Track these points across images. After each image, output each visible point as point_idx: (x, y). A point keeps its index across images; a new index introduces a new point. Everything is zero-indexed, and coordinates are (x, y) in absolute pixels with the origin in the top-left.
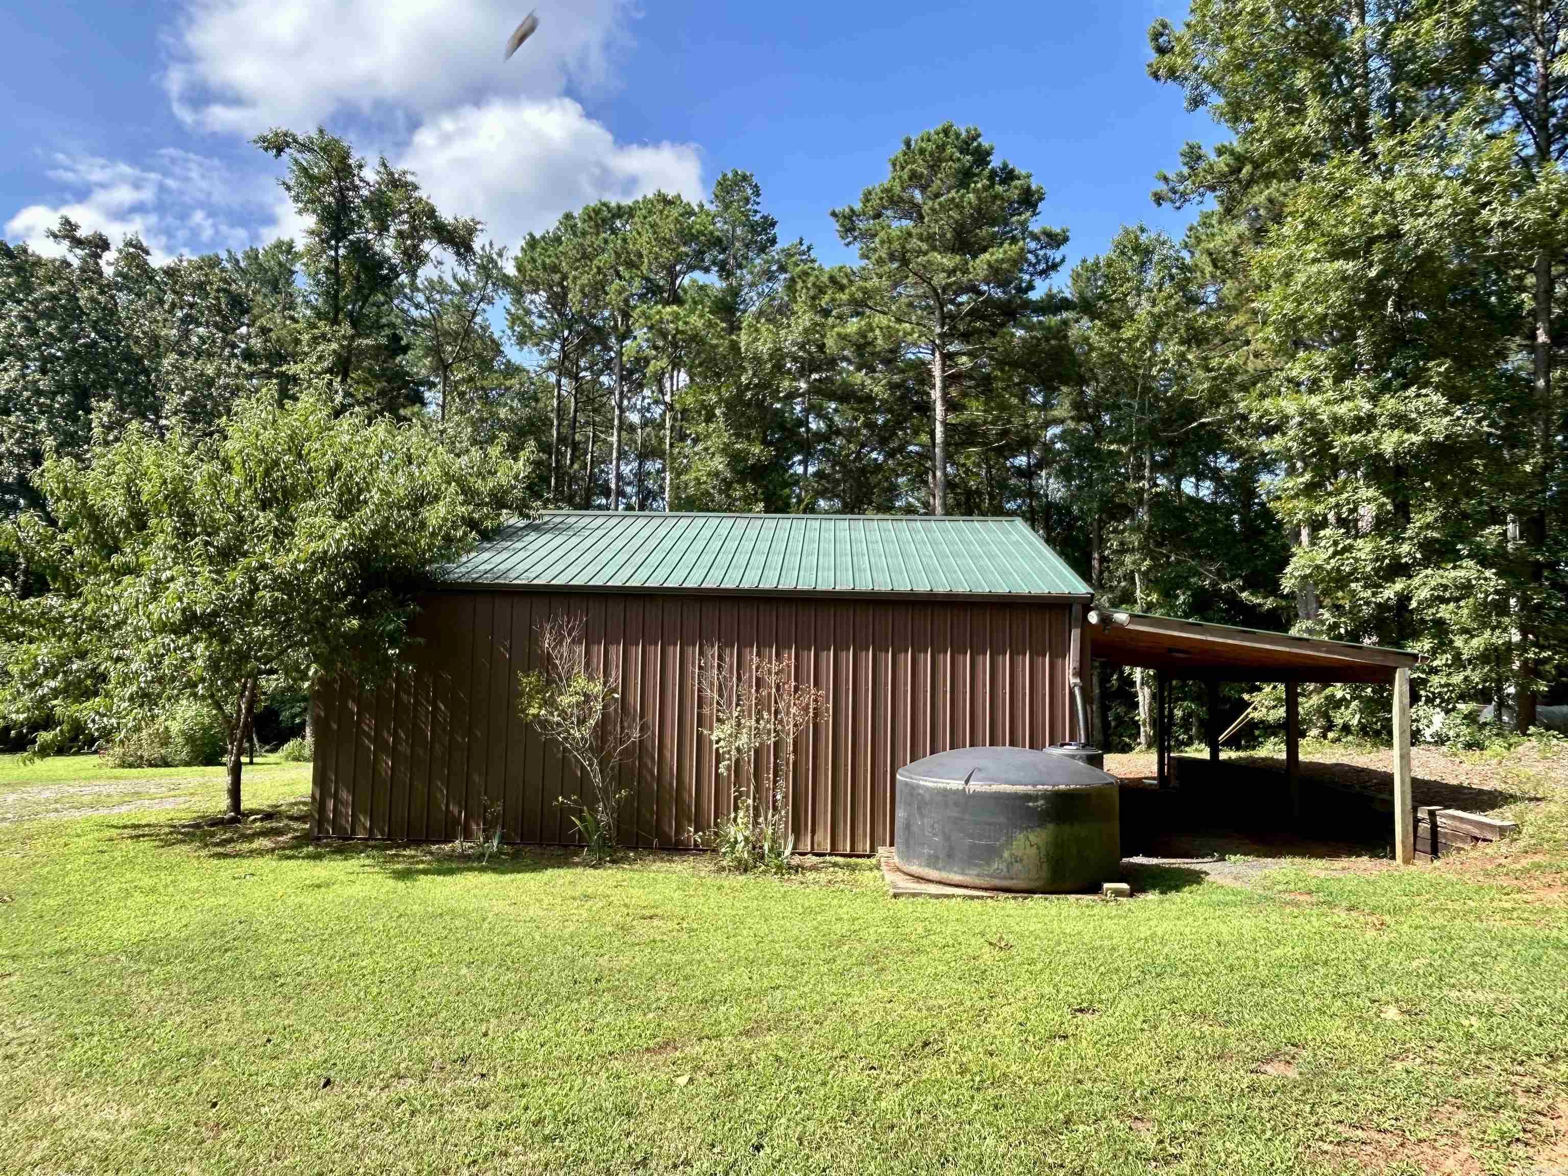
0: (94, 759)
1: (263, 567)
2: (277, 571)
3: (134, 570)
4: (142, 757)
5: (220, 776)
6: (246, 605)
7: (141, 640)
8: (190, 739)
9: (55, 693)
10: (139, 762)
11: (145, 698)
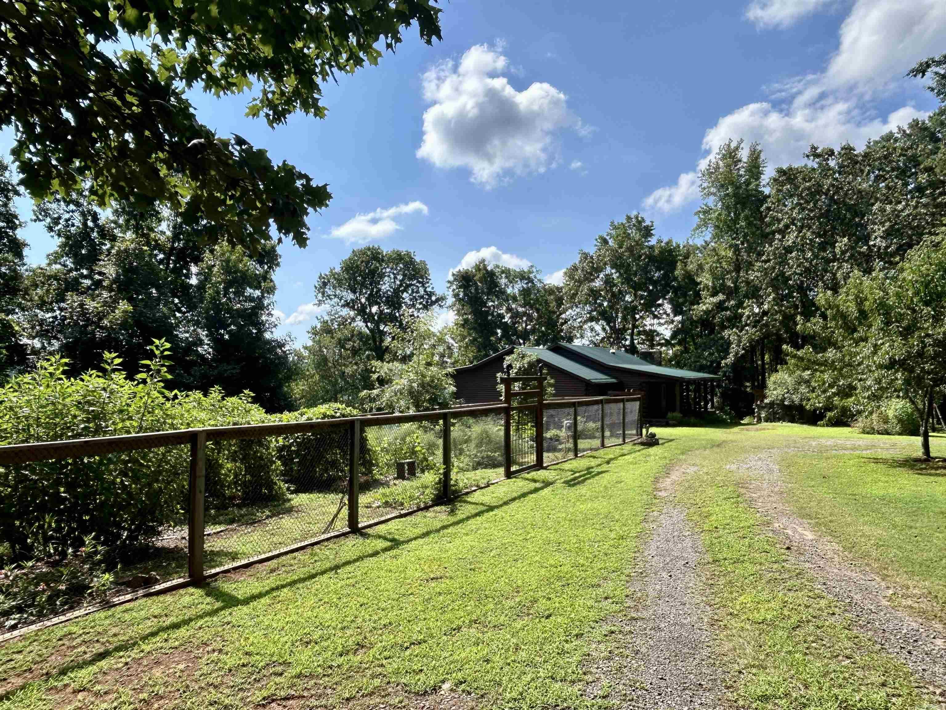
0: (849, 429)
1: (928, 335)
2: (935, 337)
3: (865, 339)
4: (874, 429)
5: (918, 440)
6: (921, 354)
7: (870, 371)
8: (900, 421)
9: (834, 394)
10: (872, 431)
11: (875, 397)
